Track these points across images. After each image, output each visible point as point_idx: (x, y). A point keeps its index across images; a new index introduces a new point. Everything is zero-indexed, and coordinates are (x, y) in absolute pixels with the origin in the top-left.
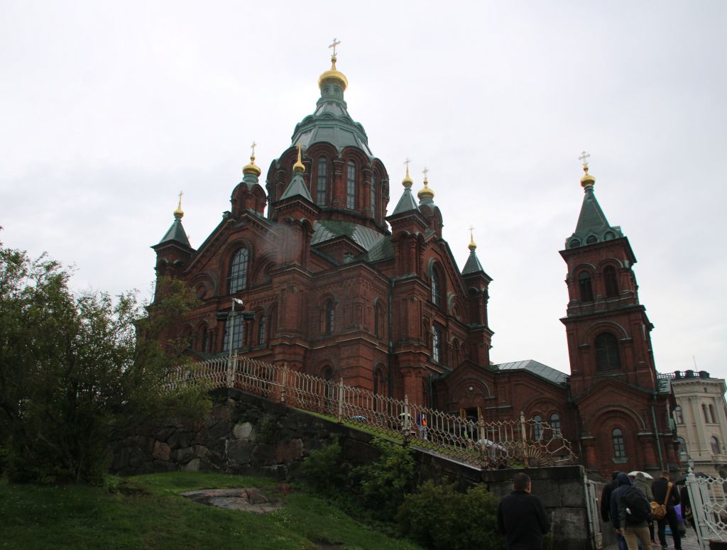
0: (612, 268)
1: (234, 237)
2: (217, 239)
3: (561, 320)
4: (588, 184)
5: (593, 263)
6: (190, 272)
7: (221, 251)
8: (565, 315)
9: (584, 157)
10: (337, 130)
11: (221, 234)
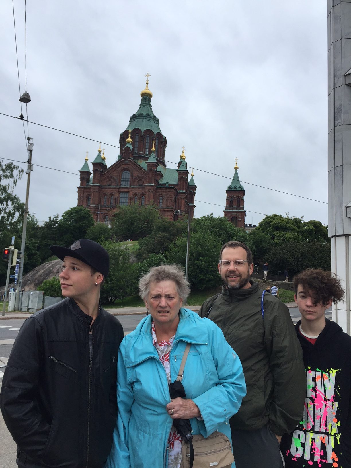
0: (239, 198)
1: (124, 166)
2: (117, 165)
3: (223, 211)
4: (236, 169)
5: (235, 196)
6: (105, 174)
7: (117, 169)
8: (224, 210)
9: (237, 159)
10: (152, 122)
11: (119, 163)
